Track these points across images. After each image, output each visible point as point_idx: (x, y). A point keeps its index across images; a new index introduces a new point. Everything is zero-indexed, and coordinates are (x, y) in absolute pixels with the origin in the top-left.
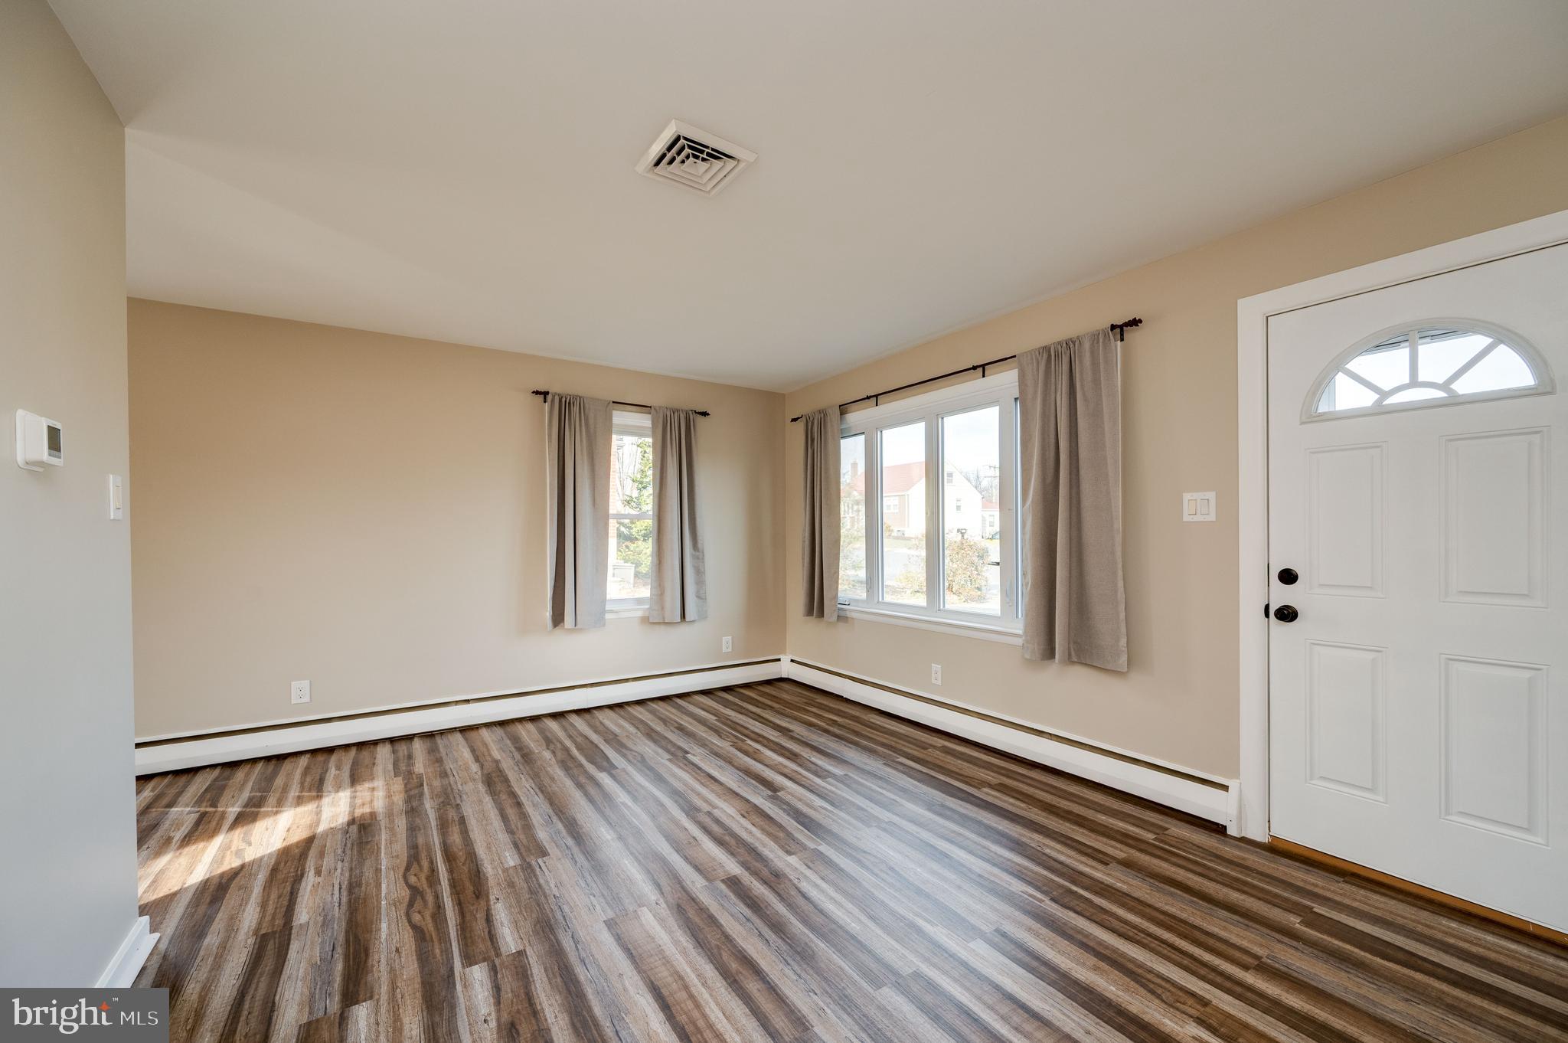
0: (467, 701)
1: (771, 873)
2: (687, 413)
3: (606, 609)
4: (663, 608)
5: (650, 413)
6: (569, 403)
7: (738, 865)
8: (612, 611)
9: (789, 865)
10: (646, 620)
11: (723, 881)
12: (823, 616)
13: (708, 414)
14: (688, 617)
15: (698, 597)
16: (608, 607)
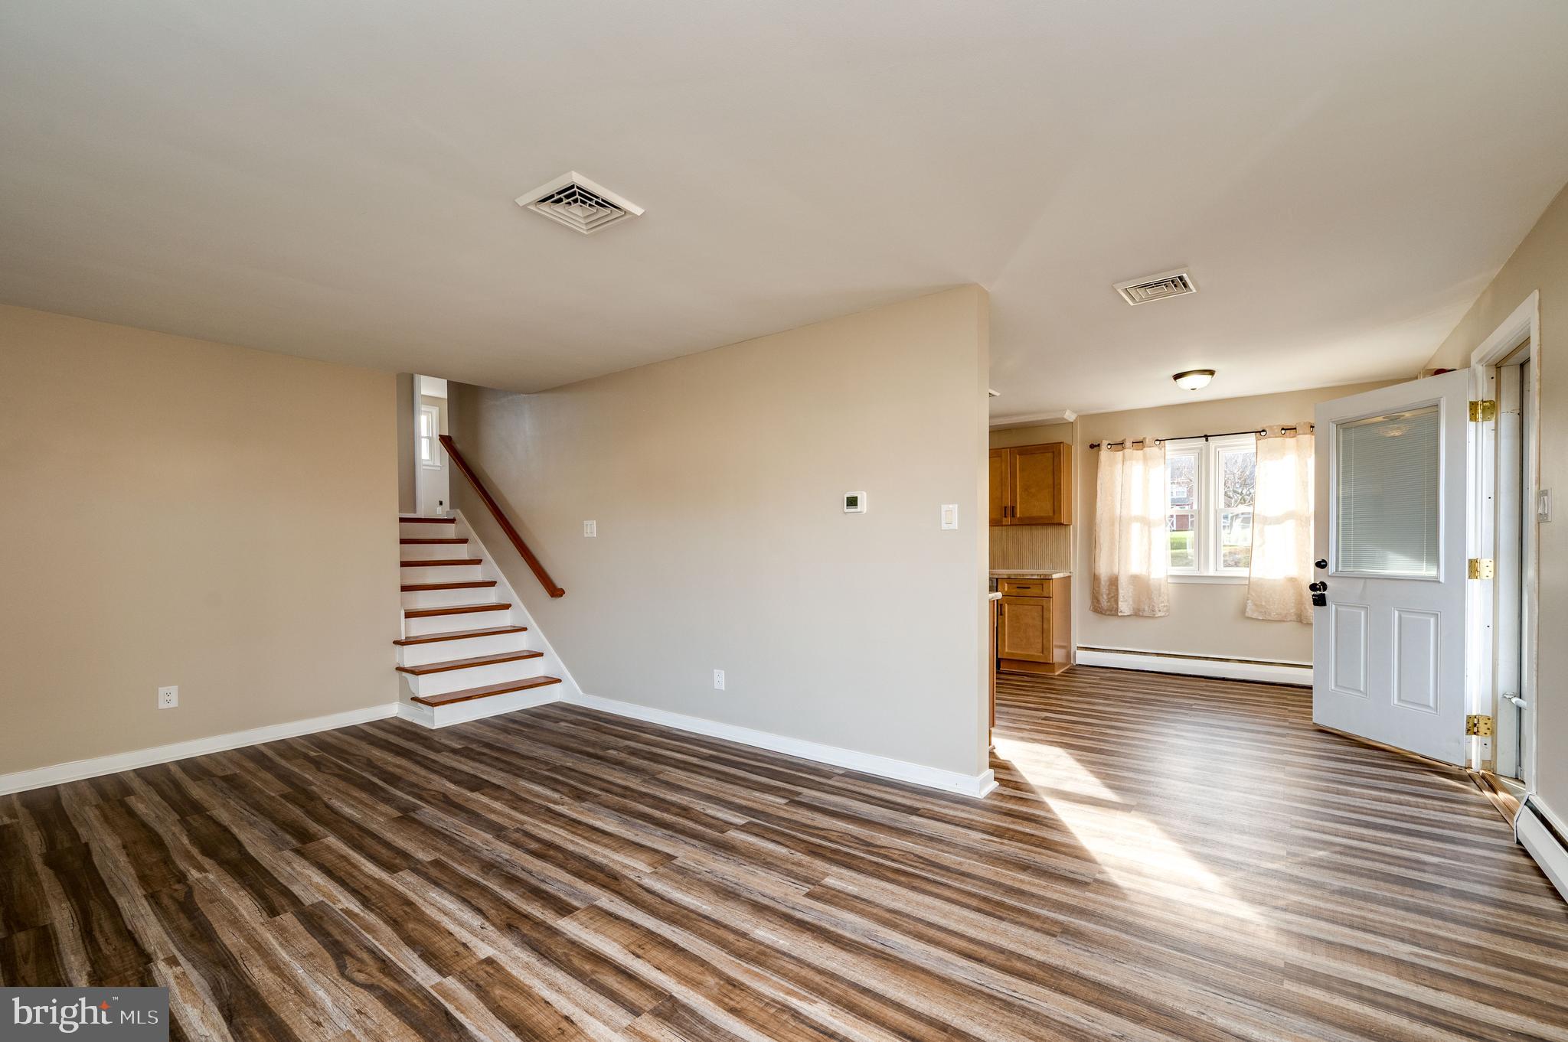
1: (517, 928)
7: (563, 930)
9: (492, 943)
11: (577, 909)
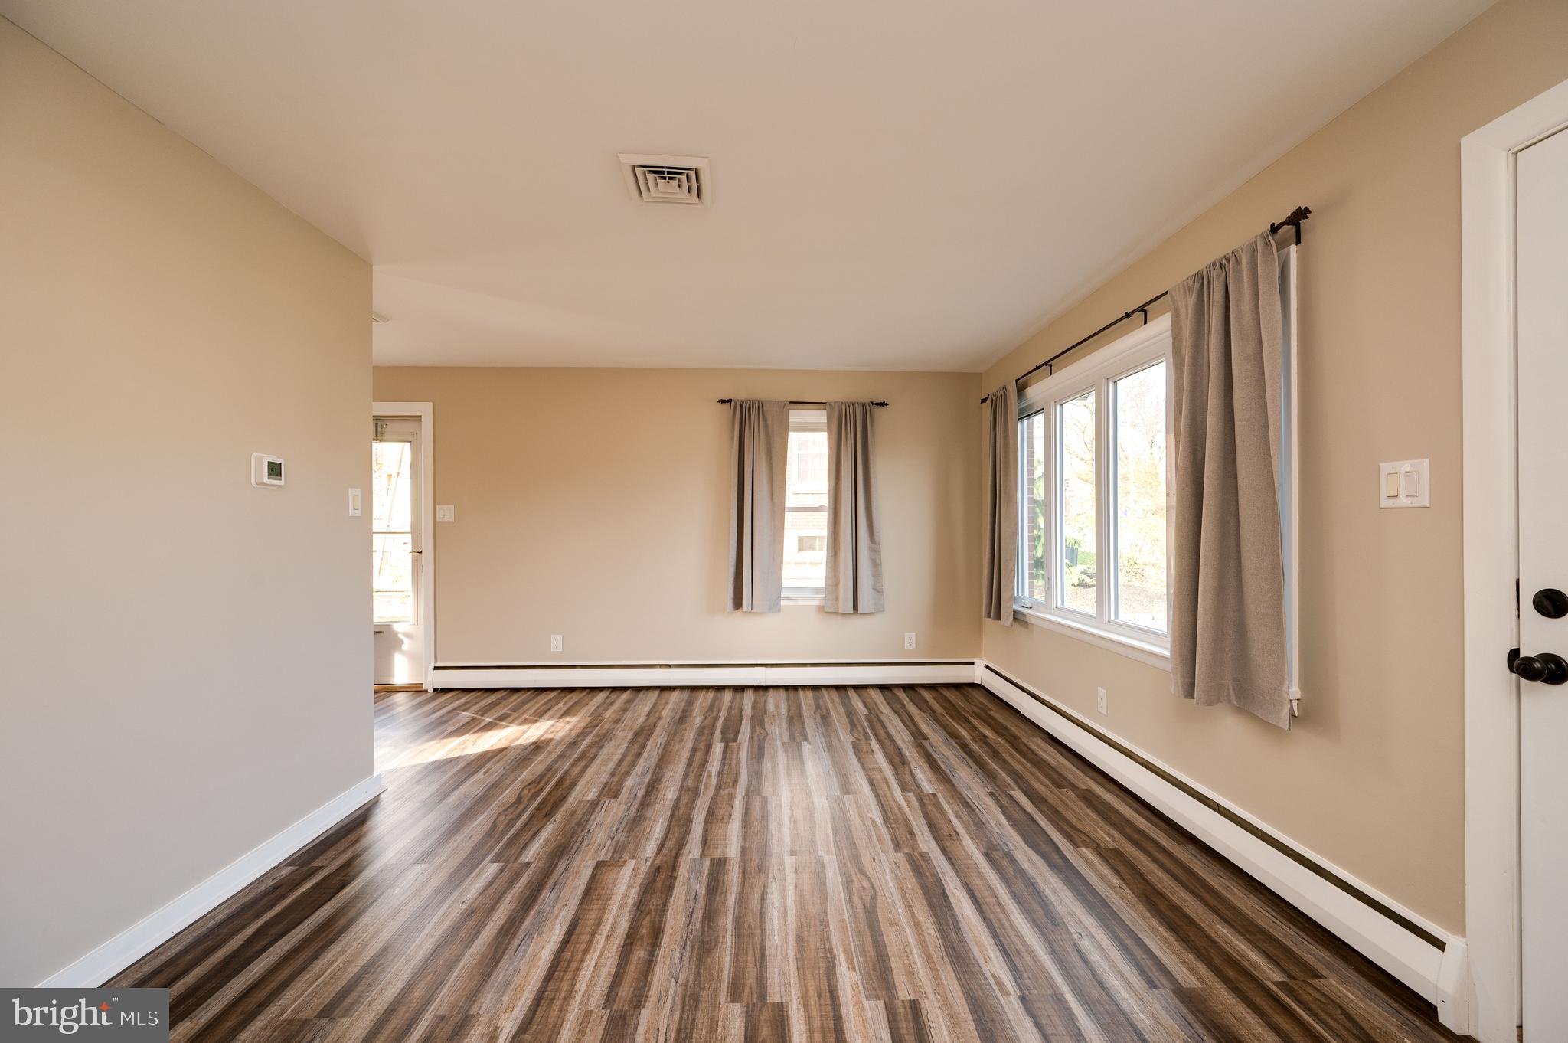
0: (669, 666)
2: (863, 405)
3: (782, 596)
4: (837, 598)
5: (825, 409)
6: (750, 408)
8: (788, 598)
10: (821, 609)
12: (1000, 619)
13: (887, 404)
14: (860, 610)
15: (875, 589)
16: (783, 595)
